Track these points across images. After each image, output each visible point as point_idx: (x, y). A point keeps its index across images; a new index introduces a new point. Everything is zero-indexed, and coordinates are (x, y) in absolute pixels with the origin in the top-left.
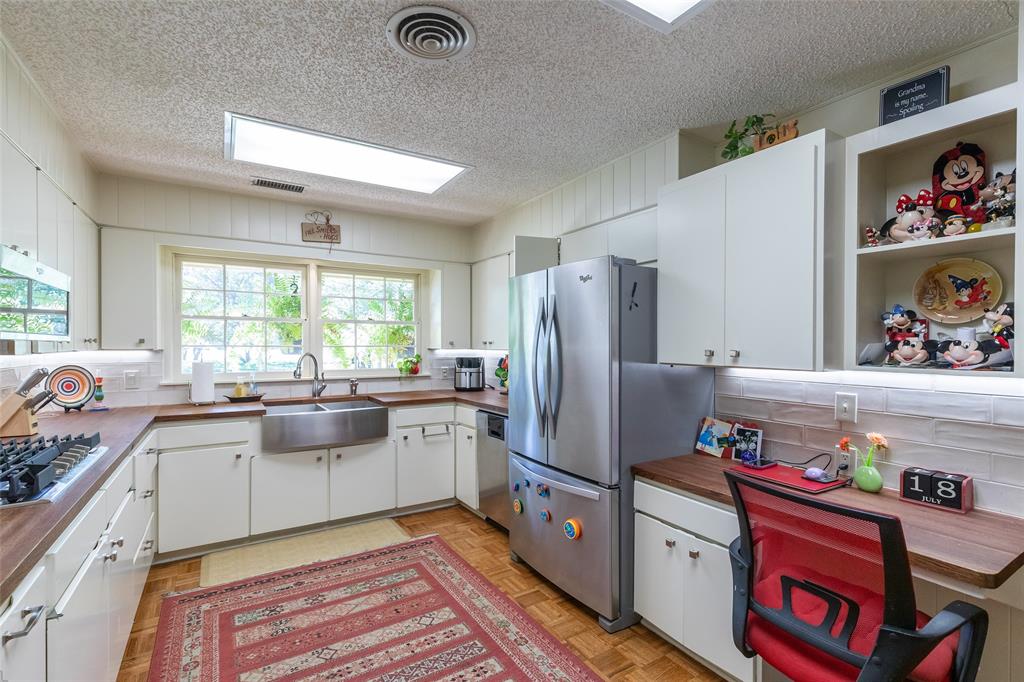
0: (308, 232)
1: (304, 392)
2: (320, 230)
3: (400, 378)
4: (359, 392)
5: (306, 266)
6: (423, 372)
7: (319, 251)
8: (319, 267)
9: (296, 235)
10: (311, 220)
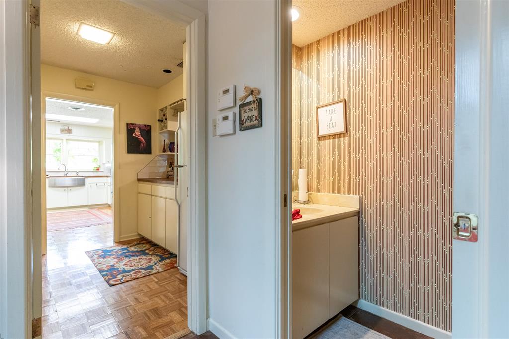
0: (62, 131)
1: (62, 175)
2: (66, 130)
3: (93, 172)
4: (79, 175)
5: (62, 139)
6: (101, 170)
7: (66, 136)
8: (67, 140)
9: (59, 131)
10: (63, 128)
